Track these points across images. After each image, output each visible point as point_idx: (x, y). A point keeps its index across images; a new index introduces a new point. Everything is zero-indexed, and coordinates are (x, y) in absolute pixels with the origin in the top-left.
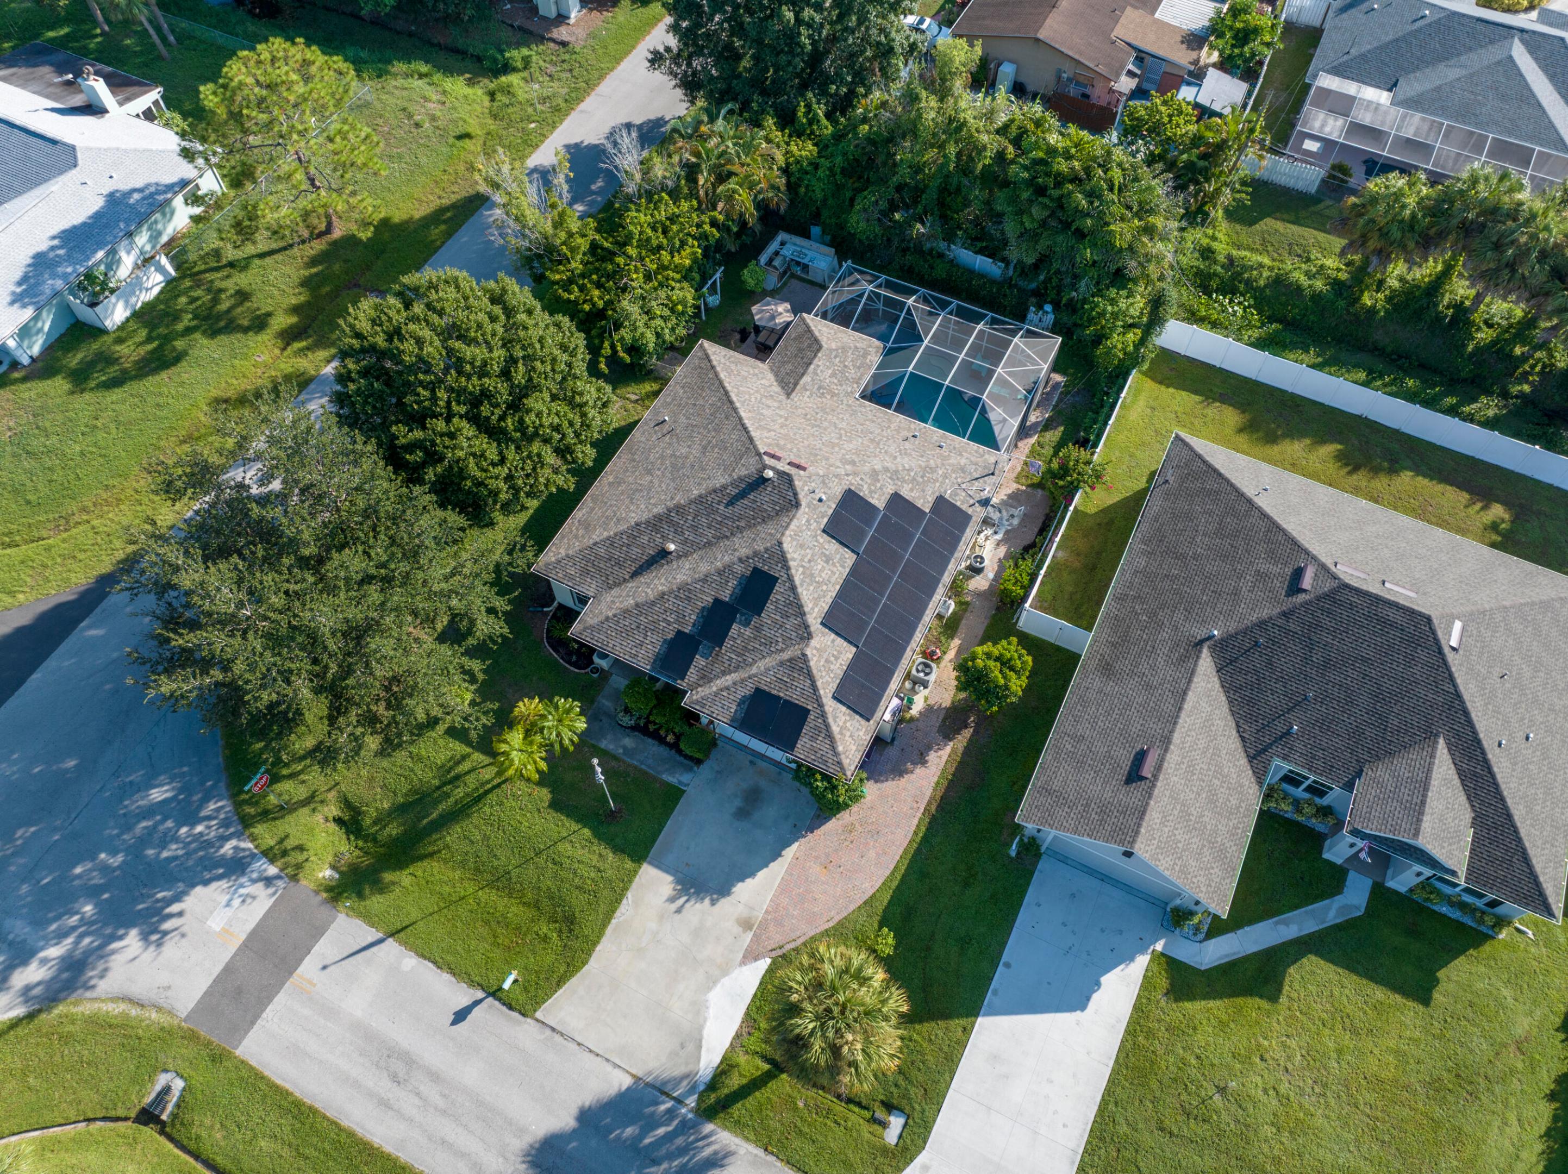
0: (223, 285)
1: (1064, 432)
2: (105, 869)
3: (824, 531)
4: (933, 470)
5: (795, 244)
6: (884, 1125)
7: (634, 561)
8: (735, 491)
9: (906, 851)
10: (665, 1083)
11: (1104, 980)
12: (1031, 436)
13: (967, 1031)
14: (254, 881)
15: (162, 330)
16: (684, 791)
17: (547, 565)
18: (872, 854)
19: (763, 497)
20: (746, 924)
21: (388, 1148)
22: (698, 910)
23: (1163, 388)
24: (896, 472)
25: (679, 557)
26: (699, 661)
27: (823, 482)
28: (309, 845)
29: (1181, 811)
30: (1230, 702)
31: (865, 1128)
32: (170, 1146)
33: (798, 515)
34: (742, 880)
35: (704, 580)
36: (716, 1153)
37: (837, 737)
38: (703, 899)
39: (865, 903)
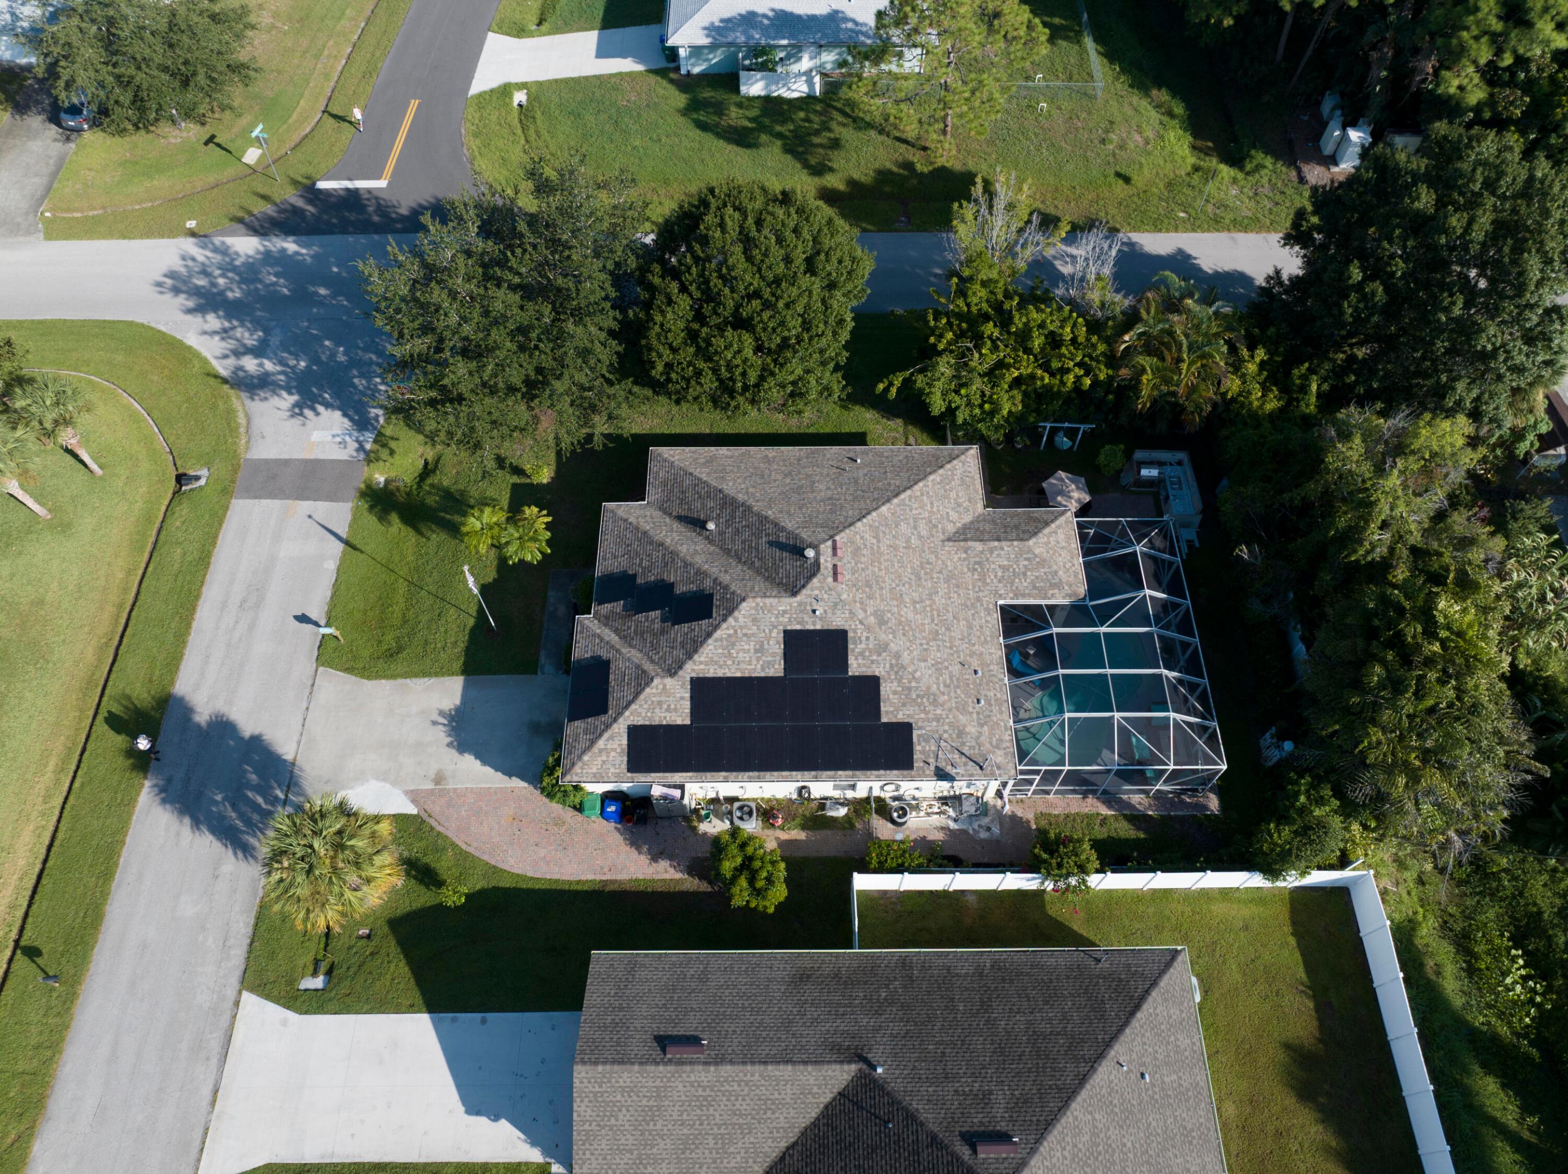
0: (833, 125)
1: (1138, 839)
2: (333, 355)
3: (785, 632)
4: (935, 703)
5: (1185, 473)
6: (315, 974)
7: (690, 509)
8: (783, 539)
9: (557, 881)
10: (297, 784)
11: (503, 1123)
12: (1110, 807)
13: (411, 1009)
14: (357, 441)
15: (766, 121)
16: (536, 673)
17: (660, 455)
18: (542, 852)
19: (789, 564)
20: (439, 779)
21: (194, 625)
22: (441, 736)
23: (1288, 929)
24: (903, 667)
25: (707, 538)
26: (618, 606)
27: (836, 604)
28: (396, 457)
29: (651, 1108)
30: (814, 1124)
31: (308, 958)
32: (166, 502)
33: (783, 600)
34: (476, 757)
35: (686, 565)
36: (254, 848)
37: (595, 749)
38: (450, 735)
39: (494, 867)
